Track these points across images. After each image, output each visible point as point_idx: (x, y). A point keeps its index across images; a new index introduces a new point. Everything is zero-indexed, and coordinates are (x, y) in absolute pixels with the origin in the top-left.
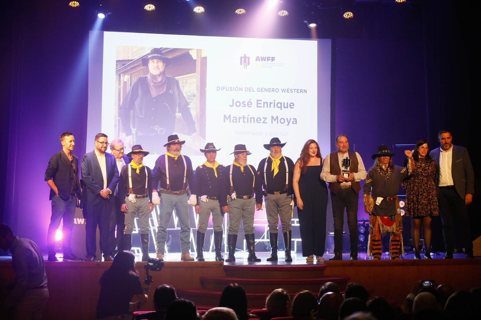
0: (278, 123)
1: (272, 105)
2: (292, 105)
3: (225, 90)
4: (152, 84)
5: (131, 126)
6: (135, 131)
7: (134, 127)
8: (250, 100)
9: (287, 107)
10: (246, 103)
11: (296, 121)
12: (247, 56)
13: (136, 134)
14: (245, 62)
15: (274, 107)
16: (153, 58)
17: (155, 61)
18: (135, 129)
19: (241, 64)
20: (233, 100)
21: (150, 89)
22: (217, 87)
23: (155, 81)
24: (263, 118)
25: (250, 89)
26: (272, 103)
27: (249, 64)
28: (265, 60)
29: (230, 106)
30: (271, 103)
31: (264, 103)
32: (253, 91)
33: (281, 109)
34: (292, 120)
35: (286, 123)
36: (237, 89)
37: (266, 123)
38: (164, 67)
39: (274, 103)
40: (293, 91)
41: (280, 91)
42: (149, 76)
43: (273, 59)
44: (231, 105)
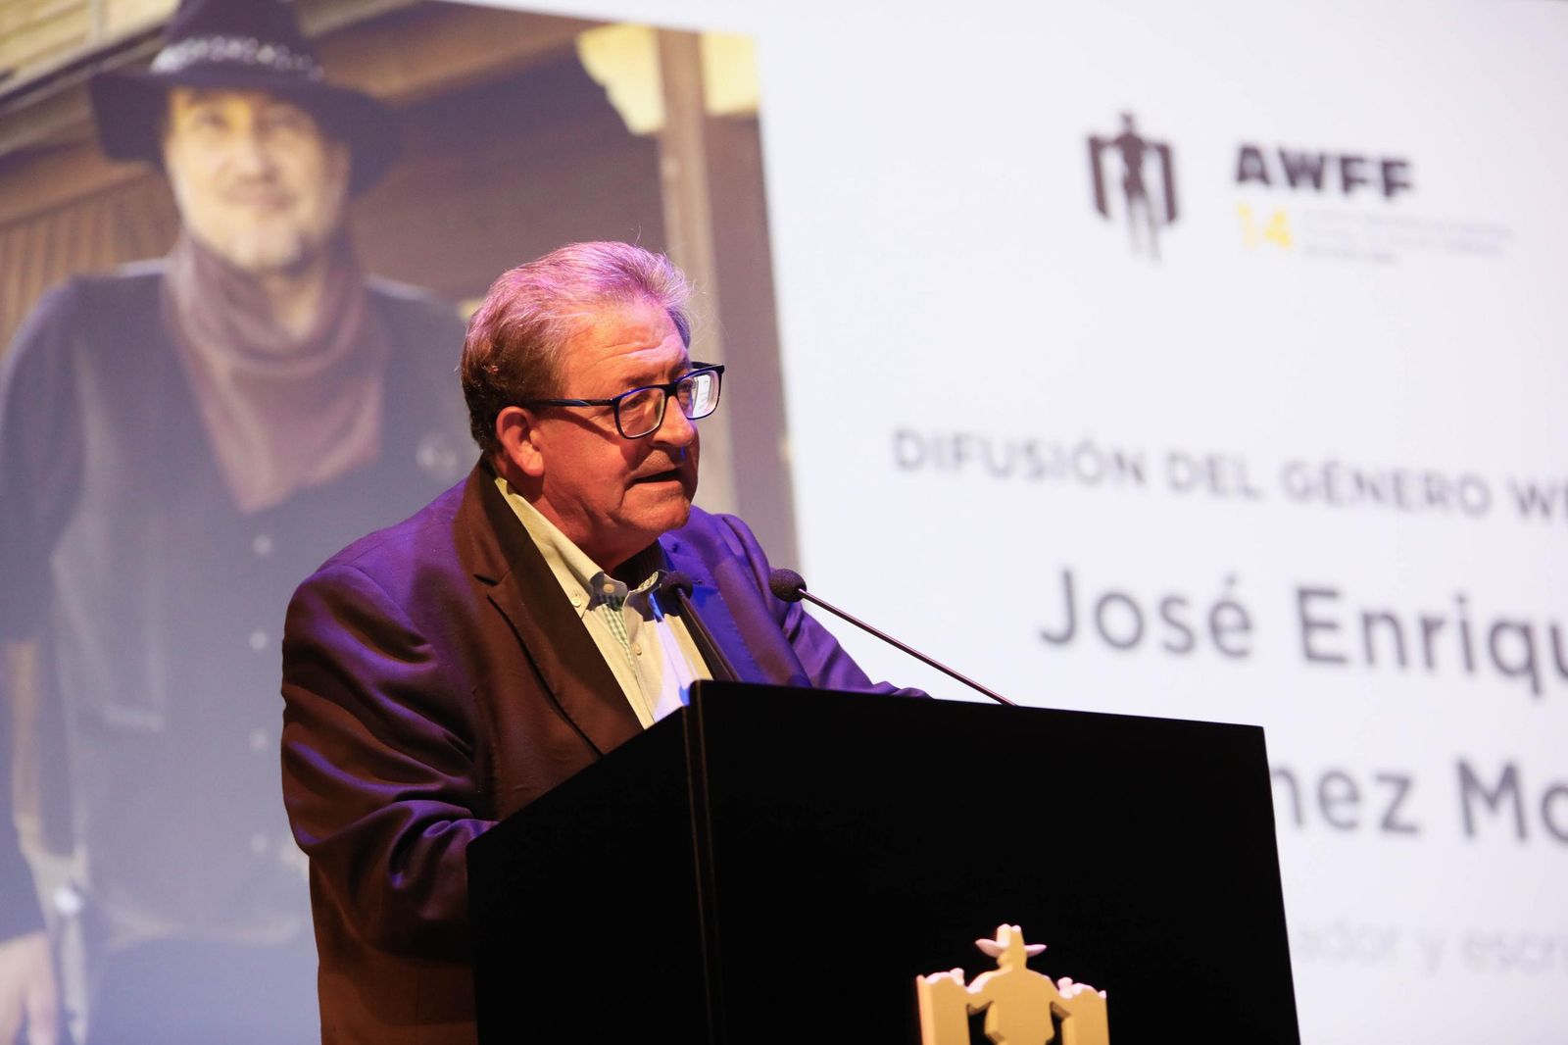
0: (1522, 831)
1: (1447, 644)
3: (974, 469)
4: (220, 362)
5: (28, 826)
6: (76, 889)
7: (59, 842)
8: (1231, 581)
10: (1196, 617)
12: (1150, 129)
13: (92, 920)
14: (1134, 186)
15: (1469, 664)
16: (207, 80)
17: (239, 112)
18: (78, 866)
19: (1101, 205)
20: (1068, 580)
21: (211, 415)
22: (900, 435)
23: (253, 332)
24: (1383, 778)
25: (1204, 474)
26: (1440, 623)
27: (1172, 212)
28: (1317, 181)
29: (1047, 636)
30: (1430, 627)
31: (1368, 620)
32: (1246, 491)
33: (1536, 689)
36: (1088, 464)
37: (1410, 830)
38: (337, 191)
39: (1465, 629)
41: (1504, 505)
42: (180, 272)
43: (1392, 178)
44: (1057, 623)
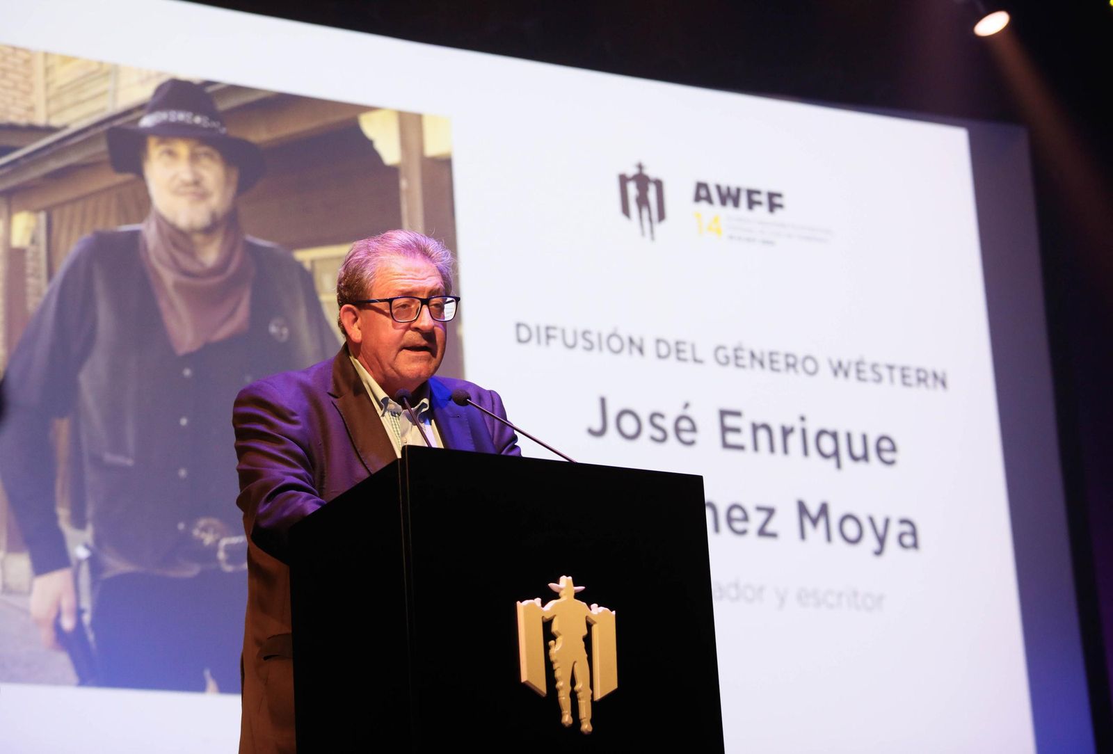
0: (829, 538)
2: (885, 449)
3: (556, 344)
4: (169, 277)
5: (63, 513)
6: (87, 546)
7: (79, 521)
8: (687, 406)
9: (865, 457)
10: (668, 424)
11: (914, 534)
12: (651, 172)
14: (642, 201)
15: (806, 452)
16: (167, 132)
17: (182, 149)
18: (88, 534)
19: (626, 210)
20: (603, 401)
21: (163, 304)
22: (518, 325)
23: (185, 262)
24: (759, 509)
25: (674, 351)
26: (792, 430)
27: (662, 216)
28: (736, 203)
29: (591, 432)
30: (786, 432)
31: (755, 428)
32: (696, 360)
33: (839, 465)
34: (895, 529)
35: (870, 541)
36: (615, 343)
37: (774, 535)
38: (231, 191)
39: (804, 432)
40: (885, 372)
41: (825, 371)
42: (149, 231)
43: (774, 201)
44: (597, 426)
